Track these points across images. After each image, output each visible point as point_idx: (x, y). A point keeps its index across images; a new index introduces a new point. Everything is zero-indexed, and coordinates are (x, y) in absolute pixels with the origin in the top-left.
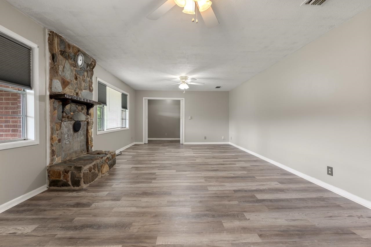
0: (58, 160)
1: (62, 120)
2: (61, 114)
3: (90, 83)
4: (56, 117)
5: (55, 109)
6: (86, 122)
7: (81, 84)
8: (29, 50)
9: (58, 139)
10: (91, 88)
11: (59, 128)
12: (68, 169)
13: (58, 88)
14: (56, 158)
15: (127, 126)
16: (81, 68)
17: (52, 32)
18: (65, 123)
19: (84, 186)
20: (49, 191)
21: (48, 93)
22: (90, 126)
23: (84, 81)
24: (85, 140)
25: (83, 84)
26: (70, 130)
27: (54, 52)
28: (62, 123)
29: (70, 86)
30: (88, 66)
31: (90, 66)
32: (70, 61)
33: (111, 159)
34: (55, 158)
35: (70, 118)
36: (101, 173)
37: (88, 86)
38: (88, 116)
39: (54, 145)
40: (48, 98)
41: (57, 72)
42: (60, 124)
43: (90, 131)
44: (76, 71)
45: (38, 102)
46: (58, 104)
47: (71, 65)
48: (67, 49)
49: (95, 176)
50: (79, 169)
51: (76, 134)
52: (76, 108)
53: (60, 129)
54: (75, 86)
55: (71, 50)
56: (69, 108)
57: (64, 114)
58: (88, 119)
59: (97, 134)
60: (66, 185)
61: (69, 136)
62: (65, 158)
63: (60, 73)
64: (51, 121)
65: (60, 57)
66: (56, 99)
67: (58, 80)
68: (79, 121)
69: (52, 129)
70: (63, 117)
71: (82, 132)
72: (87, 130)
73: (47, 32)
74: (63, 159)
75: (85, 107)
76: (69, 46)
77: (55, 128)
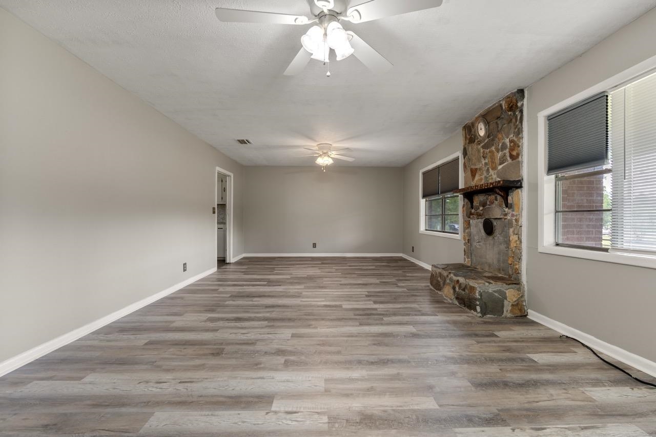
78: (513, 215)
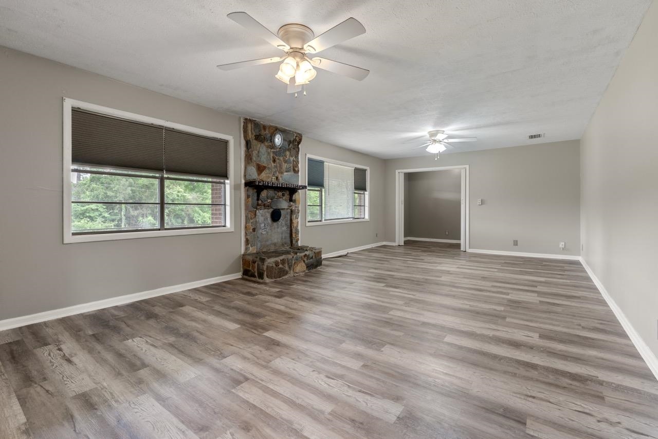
0: (252, 250)
1: (256, 208)
2: (256, 202)
3: (295, 163)
4: (251, 204)
5: (248, 197)
6: (289, 211)
7: (281, 167)
8: (225, 143)
9: (252, 228)
10: (296, 169)
11: (254, 216)
12: (255, 259)
13: (254, 175)
14: (251, 248)
15: (367, 217)
16: (280, 148)
17: (246, 119)
18: (261, 211)
19: (267, 280)
20: (242, 279)
21: (243, 182)
22: (295, 216)
23: (286, 162)
24: (289, 232)
25: (285, 166)
26: (267, 218)
27: (248, 139)
28: (257, 211)
29: (266, 171)
30: (290, 143)
31: (294, 142)
32: (266, 144)
33: (312, 258)
34: (249, 248)
35: (266, 206)
36: (293, 271)
37: (292, 167)
38: (292, 203)
39: (248, 234)
40: (243, 186)
41: (251, 159)
42: (254, 212)
43: (294, 221)
44: (274, 152)
45: (233, 191)
46: (252, 192)
47: (268, 147)
48: (263, 132)
49: (283, 272)
50: (263, 260)
51: (275, 224)
52: (274, 195)
53: (254, 218)
54: (274, 170)
55: (267, 132)
56: (266, 195)
57: (260, 202)
58: (291, 206)
59: (307, 225)
60: (254, 276)
61: (266, 226)
62: (261, 250)
63: (254, 159)
64: (246, 210)
65: (254, 142)
66: (250, 187)
67: (252, 167)
68: (279, 209)
69: (246, 217)
70: (258, 205)
71: (283, 222)
72: (291, 220)
73: (242, 121)
74: (258, 250)
75: (287, 193)
76: (264, 127)
77: (249, 216)
78: (296, 207)
